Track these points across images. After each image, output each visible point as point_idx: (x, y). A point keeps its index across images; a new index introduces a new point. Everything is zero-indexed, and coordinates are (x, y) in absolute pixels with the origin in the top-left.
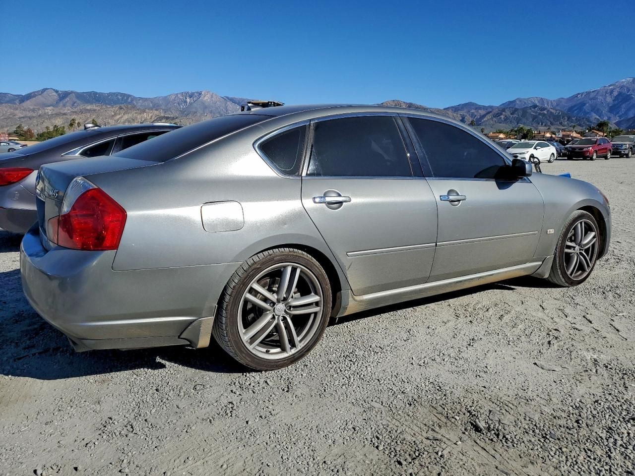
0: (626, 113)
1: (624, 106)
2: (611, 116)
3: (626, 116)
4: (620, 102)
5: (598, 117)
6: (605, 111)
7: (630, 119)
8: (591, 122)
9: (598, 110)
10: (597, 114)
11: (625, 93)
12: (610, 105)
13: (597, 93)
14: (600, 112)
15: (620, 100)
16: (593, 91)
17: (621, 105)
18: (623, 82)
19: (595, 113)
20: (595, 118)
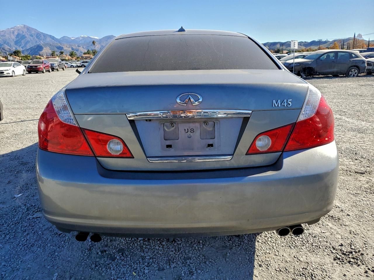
0: (25, 46)
1: (23, 41)
2: (17, 47)
3: (26, 48)
4: (20, 39)
5: (9, 47)
6: (12, 44)
7: (28, 49)
8: (6, 51)
9: (8, 43)
10: (8, 46)
11: (21, 34)
12: (15, 40)
13: (5, 33)
14: (10, 44)
15: (20, 38)
16: (2, 31)
17: (21, 40)
18: (18, 27)
19: (6, 44)
20: (8, 48)
